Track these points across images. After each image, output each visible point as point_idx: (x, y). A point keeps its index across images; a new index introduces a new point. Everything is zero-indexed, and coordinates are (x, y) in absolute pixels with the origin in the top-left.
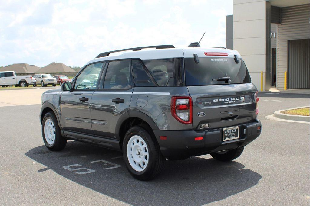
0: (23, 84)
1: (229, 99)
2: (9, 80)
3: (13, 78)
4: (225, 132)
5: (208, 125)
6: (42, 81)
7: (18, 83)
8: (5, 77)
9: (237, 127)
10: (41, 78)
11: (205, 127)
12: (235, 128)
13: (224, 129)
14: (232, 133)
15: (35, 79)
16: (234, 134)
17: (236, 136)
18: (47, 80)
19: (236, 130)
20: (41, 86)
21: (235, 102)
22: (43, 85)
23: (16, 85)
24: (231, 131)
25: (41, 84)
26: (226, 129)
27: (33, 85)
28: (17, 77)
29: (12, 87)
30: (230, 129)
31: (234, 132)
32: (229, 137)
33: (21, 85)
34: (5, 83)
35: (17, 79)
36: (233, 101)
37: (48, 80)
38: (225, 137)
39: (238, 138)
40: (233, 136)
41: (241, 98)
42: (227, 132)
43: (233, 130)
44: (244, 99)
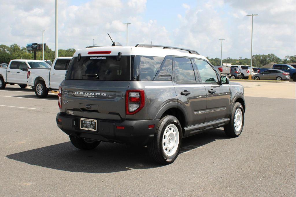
1: (88, 94)
4: (83, 122)
5: (73, 112)
9: (95, 121)
11: (71, 113)
12: (93, 121)
13: (82, 119)
14: (90, 124)
16: (92, 126)
17: (94, 128)
19: (94, 123)
21: (94, 96)
24: (89, 123)
26: (84, 119)
30: (89, 120)
31: (92, 124)
32: (86, 127)
38: (83, 126)
39: (96, 130)
40: (90, 127)
41: (102, 94)
42: (85, 122)
43: (92, 123)
44: (105, 95)
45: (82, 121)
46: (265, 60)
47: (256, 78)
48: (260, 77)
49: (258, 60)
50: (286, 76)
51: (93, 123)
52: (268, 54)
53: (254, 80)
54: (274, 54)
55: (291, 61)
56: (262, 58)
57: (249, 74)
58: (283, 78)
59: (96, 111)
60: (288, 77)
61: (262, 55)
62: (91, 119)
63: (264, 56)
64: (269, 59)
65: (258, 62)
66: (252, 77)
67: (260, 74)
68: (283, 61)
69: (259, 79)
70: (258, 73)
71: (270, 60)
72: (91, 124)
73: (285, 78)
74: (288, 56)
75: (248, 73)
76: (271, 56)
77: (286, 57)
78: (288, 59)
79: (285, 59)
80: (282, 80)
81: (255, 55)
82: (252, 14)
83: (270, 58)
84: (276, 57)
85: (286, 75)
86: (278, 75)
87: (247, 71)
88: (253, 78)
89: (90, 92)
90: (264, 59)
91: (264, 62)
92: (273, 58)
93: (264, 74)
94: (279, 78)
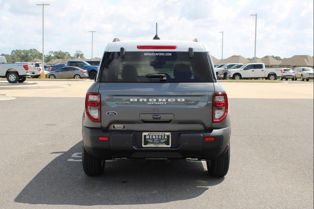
0: (272, 77)
1: (155, 100)
2: (257, 72)
3: (262, 71)
4: (147, 137)
5: (124, 126)
6: (302, 75)
7: (267, 76)
8: (254, 69)
9: (169, 134)
10: (301, 71)
11: (120, 127)
12: (165, 134)
13: (144, 134)
14: (159, 138)
15: (294, 73)
17: (167, 143)
18: (306, 74)
19: (166, 137)
20: (300, 79)
21: (165, 103)
22: (302, 79)
23: (266, 78)
25: (300, 78)
26: (149, 133)
27: (292, 78)
28: (267, 69)
29: (263, 79)
30: (156, 134)
32: (153, 143)
33: (270, 77)
34: (253, 75)
35: (266, 71)
36: (162, 101)
37: (308, 74)
38: (146, 143)
39: (170, 146)
40: (160, 143)
41: (179, 100)
42: (151, 137)
43: (162, 137)
44: (184, 101)
45: (145, 136)
46: (27, 56)
47: (51, 76)
48: (55, 76)
49: (18, 56)
50: (85, 74)
51: (164, 137)
52: (30, 50)
53: (49, 79)
54: (37, 49)
55: (56, 57)
56: (23, 54)
57: (41, 72)
58: (81, 76)
59: (169, 122)
60: (87, 75)
61: (23, 50)
62: (160, 133)
63: (25, 52)
64: (31, 55)
65: (19, 58)
66: (46, 75)
67: (56, 72)
68: (47, 57)
69: (55, 78)
70: (51, 71)
71: (33, 56)
72: (161, 139)
73: (84, 76)
74: (52, 52)
75: (39, 71)
76: (33, 51)
77: (50, 52)
78: (52, 55)
79: (49, 55)
80: (81, 78)
81: (15, 50)
82: (43, 3)
83: (32, 53)
84: (39, 52)
85: (84, 72)
86: (76, 72)
87: (39, 69)
88: (48, 76)
89: (148, 97)
90: (25, 55)
91: (26, 58)
92: (35, 53)
93: (60, 71)
94: (77, 76)
